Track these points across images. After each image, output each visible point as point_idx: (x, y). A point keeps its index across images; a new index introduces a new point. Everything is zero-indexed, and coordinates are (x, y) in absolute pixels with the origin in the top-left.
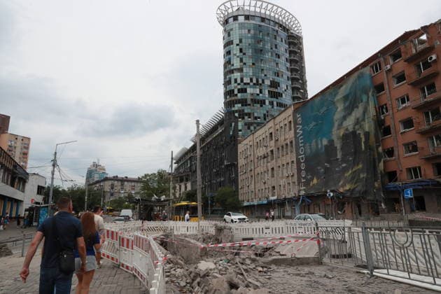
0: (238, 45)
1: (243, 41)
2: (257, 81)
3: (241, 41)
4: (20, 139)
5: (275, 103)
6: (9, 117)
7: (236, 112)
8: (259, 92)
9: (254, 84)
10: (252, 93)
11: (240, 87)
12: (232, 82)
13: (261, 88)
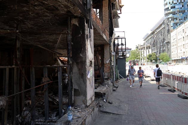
7: (170, 18)
8: (181, 7)
9: (179, 3)
10: (178, 7)
11: (171, 6)
12: (168, 4)
13: (183, 4)
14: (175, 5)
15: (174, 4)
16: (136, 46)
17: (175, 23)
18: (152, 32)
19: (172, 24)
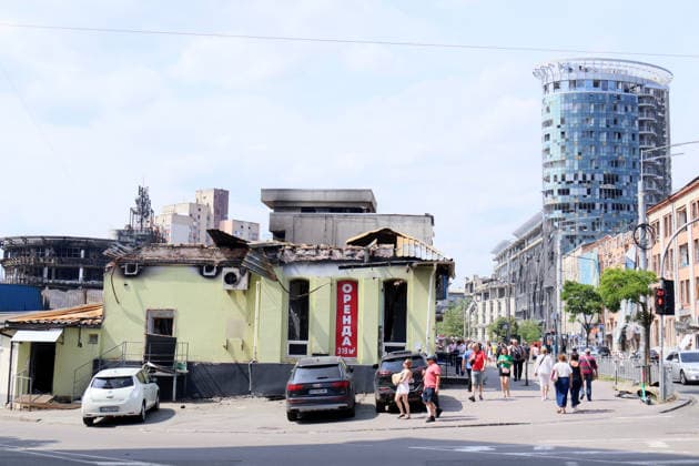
0: (559, 127)
1: (566, 119)
2: (584, 177)
3: (563, 121)
4: (246, 226)
5: (610, 206)
6: (227, 192)
7: (556, 220)
8: (585, 193)
9: (580, 182)
10: (576, 194)
11: (560, 187)
12: (552, 179)
13: (589, 186)
14: (568, 186)
15: (568, 183)
16: (467, 279)
17: (567, 237)
18: (517, 240)
19: (560, 236)
